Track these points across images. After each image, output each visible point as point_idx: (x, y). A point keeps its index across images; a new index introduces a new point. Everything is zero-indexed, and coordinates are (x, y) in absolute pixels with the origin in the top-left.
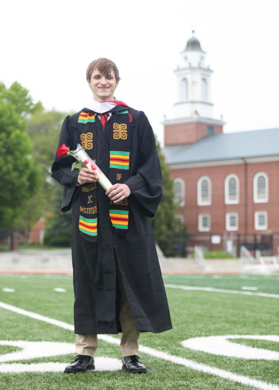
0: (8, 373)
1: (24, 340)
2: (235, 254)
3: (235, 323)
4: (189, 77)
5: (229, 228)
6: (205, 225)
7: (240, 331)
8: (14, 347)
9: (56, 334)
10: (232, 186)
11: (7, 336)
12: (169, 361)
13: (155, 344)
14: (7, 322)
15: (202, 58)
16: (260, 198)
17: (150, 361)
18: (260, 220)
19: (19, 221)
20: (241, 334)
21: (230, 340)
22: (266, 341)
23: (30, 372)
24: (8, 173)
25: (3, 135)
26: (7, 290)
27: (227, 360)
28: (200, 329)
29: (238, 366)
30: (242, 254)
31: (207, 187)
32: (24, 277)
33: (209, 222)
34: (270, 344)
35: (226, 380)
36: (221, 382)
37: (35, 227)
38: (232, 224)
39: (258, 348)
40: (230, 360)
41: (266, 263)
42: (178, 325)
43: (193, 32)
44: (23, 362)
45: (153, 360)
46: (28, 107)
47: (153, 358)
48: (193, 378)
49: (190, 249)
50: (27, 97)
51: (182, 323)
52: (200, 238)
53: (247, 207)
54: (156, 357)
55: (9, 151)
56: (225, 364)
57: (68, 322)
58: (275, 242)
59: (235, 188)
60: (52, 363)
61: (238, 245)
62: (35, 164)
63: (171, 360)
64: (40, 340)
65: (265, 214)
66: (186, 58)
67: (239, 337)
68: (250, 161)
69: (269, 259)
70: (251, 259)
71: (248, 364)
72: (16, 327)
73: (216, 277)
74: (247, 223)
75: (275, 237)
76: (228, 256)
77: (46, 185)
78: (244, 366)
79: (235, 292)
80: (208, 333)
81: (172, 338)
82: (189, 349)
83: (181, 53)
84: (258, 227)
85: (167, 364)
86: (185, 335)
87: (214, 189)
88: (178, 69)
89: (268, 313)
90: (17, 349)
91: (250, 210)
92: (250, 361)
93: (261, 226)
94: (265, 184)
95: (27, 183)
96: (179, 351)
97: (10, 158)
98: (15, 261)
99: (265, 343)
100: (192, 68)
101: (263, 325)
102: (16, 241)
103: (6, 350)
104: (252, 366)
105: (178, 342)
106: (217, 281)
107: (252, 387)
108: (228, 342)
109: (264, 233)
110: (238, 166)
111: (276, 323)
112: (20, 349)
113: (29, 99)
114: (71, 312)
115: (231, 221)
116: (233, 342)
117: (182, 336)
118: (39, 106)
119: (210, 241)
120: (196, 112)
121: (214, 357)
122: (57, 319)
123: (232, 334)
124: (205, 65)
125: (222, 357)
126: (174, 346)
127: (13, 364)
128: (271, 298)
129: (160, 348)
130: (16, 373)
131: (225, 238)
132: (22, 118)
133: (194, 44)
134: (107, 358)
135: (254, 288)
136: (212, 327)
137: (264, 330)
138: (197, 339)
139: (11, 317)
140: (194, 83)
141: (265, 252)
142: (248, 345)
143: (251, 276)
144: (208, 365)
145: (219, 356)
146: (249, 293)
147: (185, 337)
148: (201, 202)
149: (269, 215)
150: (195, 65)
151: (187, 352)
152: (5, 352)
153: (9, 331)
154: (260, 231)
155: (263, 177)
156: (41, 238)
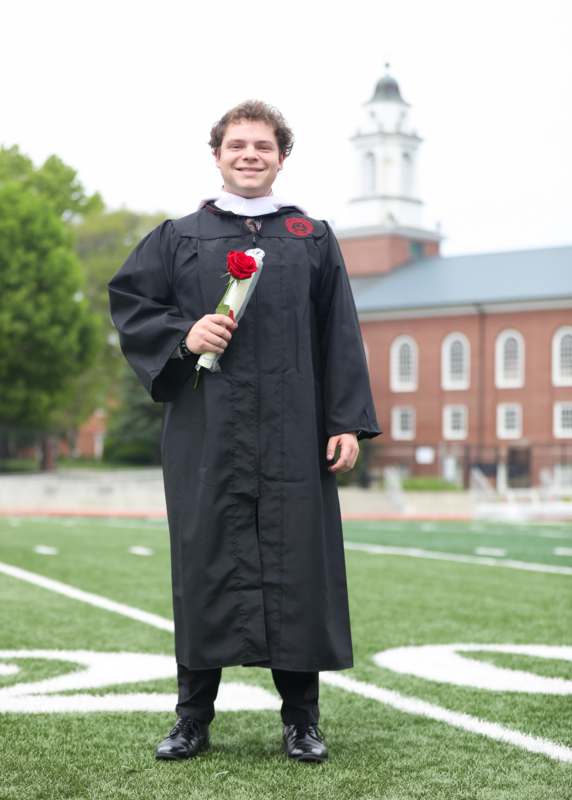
0: (67, 713)
1: (87, 648)
2: (459, 484)
3: (467, 619)
4: (377, 150)
5: (449, 433)
6: (404, 428)
7: (477, 635)
8: (71, 663)
9: (143, 638)
10: (456, 356)
11: (56, 640)
12: (354, 694)
14: (53, 615)
15: (403, 115)
16: (508, 378)
18: (507, 420)
19: (58, 416)
20: (480, 641)
21: (462, 653)
22: (526, 656)
23: (106, 711)
24: (43, 328)
25: (32, 257)
26: (43, 550)
27: (459, 691)
28: (404, 631)
29: (479, 702)
30: (473, 483)
31: (408, 357)
32: (70, 523)
33: (412, 421)
34: (534, 663)
35: (457, 730)
36: (451, 733)
37: (86, 427)
38: (456, 427)
39: (513, 668)
40: (462, 690)
41: (519, 500)
43: (387, 65)
44: (92, 692)
46: (77, 202)
48: (400, 725)
49: (375, 472)
50: (75, 183)
51: (372, 620)
52: (396, 452)
53: (483, 396)
54: (330, 685)
55: (42, 287)
57: (163, 615)
58: (535, 463)
59: (461, 360)
60: (144, 696)
61: (467, 465)
62: (91, 311)
63: (356, 691)
64: (115, 650)
65: (517, 408)
66: (373, 115)
67: (476, 647)
68: (489, 309)
69: (522, 493)
70: (489, 492)
72: (70, 623)
73: (427, 528)
74: (482, 425)
75: (536, 452)
76: (445, 487)
77: (109, 348)
78: (490, 705)
79: (464, 559)
80: (421, 639)
82: (387, 670)
83: (366, 104)
84: (503, 433)
85: (352, 698)
86: (379, 642)
87: (423, 361)
88: (359, 136)
89: (527, 601)
90: (77, 668)
91: (488, 402)
93: (508, 431)
94: (515, 352)
95: (76, 348)
96: (371, 673)
97: (44, 299)
98: (50, 491)
99: (526, 660)
100: (383, 134)
101: (520, 625)
102: (53, 453)
103: (56, 668)
105: (367, 657)
106: (430, 535)
107: (507, 744)
108: (458, 657)
109: (514, 444)
110: (468, 318)
111: (542, 622)
112: (83, 667)
113: (79, 188)
114: (166, 595)
115: (454, 422)
116: (467, 657)
117: (373, 645)
118: (96, 202)
119: (414, 458)
120: (391, 217)
121: (434, 687)
122: (143, 608)
123: (465, 641)
124: (408, 128)
125: (448, 686)
126: (360, 665)
127: (74, 696)
128: (530, 573)
130: (81, 713)
131: (442, 451)
132: (66, 224)
133: (388, 90)
134: (242, 685)
135: (499, 552)
136: (427, 627)
137: (521, 636)
138: (402, 651)
139: (59, 605)
140: (387, 161)
141: (517, 481)
142: (496, 664)
143: (491, 526)
145: (443, 684)
146: (491, 562)
147: (379, 646)
148: (399, 384)
149: (525, 410)
150: (390, 127)
151: (385, 675)
152: (57, 672)
153: (57, 631)
154: (506, 441)
155: (514, 340)
156: (98, 448)
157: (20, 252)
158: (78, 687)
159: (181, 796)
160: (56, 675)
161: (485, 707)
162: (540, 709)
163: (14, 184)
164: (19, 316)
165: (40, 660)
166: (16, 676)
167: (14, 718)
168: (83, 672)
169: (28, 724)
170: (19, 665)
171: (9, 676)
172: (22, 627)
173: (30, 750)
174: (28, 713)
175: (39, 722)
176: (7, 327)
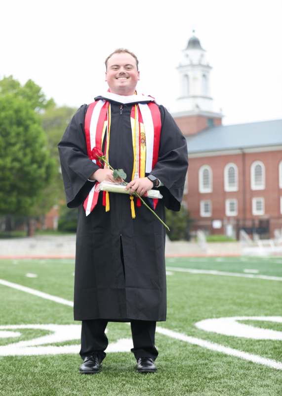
0: (46, 355)
1: (54, 323)
2: (234, 238)
3: (241, 305)
4: (190, 74)
5: (229, 213)
6: (206, 211)
7: (246, 312)
8: (46, 331)
10: (231, 175)
11: (38, 320)
13: (172, 326)
14: (36, 307)
15: (202, 56)
16: (257, 185)
17: (170, 342)
18: (257, 206)
19: (35, 210)
20: (248, 315)
21: (239, 321)
22: (271, 322)
23: (65, 354)
24: (24, 165)
25: (21, 129)
26: (30, 275)
27: (238, 340)
28: (210, 311)
29: (249, 345)
30: (241, 237)
31: (208, 175)
32: (43, 262)
33: (210, 208)
34: (275, 325)
35: (239, 359)
36: (236, 361)
37: (48, 214)
38: (232, 210)
39: (265, 328)
40: (240, 340)
41: (264, 246)
42: (190, 307)
43: (194, 31)
44: (57, 345)
45: (173, 341)
46: (42, 102)
47: (172, 339)
48: (209, 357)
49: (193, 233)
51: (194, 306)
52: (202, 223)
54: (175, 339)
55: (27, 144)
56: (237, 344)
58: (271, 227)
59: (234, 177)
61: (238, 229)
62: (51, 156)
63: (188, 341)
64: (68, 323)
65: (262, 200)
66: (187, 56)
67: (246, 318)
68: (247, 151)
69: (266, 242)
70: (250, 242)
71: (257, 343)
72: (45, 311)
73: (219, 260)
74: (245, 208)
75: (272, 222)
76: (228, 240)
77: (59, 174)
78: (254, 346)
79: (238, 275)
80: (219, 315)
81: (186, 320)
82: (202, 330)
83: (183, 51)
84: (255, 212)
85: (186, 344)
86: (198, 317)
87: (214, 177)
88: (181, 66)
89: (270, 295)
90: (50, 333)
91: (248, 196)
92: (259, 341)
93: (258, 212)
94: (261, 172)
95: (44, 176)
96: (194, 332)
97: (28, 150)
98: (32, 247)
99: (271, 324)
100: (192, 65)
101: (267, 307)
102: (33, 228)
103: (39, 333)
104: (261, 346)
105: (192, 324)
106: (221, 264)
107: (264, 365)
108: (237, 323)
109: (261, 218)
110: (237, 155)
111: (278, 305)
112: (53, 333)
113: (43, 96)
115: (231, 207)
116: (242, 323)
117: (195, 318)
118: (51, 103)
119: (212, 226)
120: (197, 106)
121: (226, 338)
123: (241, 315)
124: (204, 62)
125: (233, 337)
126: (189, 328)
127: (48, 347)
128: (271, 281)
129: (177, 329)
130: (53, 355)
131: (226, 222)
132: (37, 113)
133: (194, 43)
135: (255, 271)
136: (221, 309)
137: (268, 312)
138: (209, 321)
139: (39, 302)
140: (195, 79)
141: (263, 236)
142: (255, 326)
143: (251, 258)
144: (222, 345)
145: (231, 337)
146: (251, 276)
147: (198, 319)
148: (204, 189)
149: (266, 201)
150: (195, 62)
151: (202, 332)
152: (39, 335)
153: (39, 315)
154: (257, 216)
155: (260, 166)
156: (55, 225)
157: (15, 128)
158: (50, 342)
159: (103, 395)
160: (40, 336)
161: (252, 347)
162: (279, 348)
163: (10, 94)
164: (16, 159)
165: (31, 329)
166: (19, 338)
167: (19, 358)
168: (53, 335)
169: (26, 361)
170: (21, 332)
171: (16, 338)
172: (21, 313)
173: (28, 374)
174: (26, 356)
175: (32, 360)
176: (9, 165)
